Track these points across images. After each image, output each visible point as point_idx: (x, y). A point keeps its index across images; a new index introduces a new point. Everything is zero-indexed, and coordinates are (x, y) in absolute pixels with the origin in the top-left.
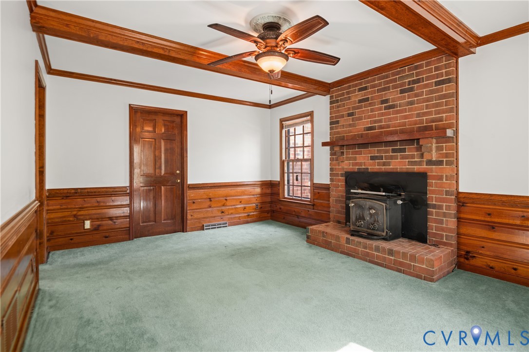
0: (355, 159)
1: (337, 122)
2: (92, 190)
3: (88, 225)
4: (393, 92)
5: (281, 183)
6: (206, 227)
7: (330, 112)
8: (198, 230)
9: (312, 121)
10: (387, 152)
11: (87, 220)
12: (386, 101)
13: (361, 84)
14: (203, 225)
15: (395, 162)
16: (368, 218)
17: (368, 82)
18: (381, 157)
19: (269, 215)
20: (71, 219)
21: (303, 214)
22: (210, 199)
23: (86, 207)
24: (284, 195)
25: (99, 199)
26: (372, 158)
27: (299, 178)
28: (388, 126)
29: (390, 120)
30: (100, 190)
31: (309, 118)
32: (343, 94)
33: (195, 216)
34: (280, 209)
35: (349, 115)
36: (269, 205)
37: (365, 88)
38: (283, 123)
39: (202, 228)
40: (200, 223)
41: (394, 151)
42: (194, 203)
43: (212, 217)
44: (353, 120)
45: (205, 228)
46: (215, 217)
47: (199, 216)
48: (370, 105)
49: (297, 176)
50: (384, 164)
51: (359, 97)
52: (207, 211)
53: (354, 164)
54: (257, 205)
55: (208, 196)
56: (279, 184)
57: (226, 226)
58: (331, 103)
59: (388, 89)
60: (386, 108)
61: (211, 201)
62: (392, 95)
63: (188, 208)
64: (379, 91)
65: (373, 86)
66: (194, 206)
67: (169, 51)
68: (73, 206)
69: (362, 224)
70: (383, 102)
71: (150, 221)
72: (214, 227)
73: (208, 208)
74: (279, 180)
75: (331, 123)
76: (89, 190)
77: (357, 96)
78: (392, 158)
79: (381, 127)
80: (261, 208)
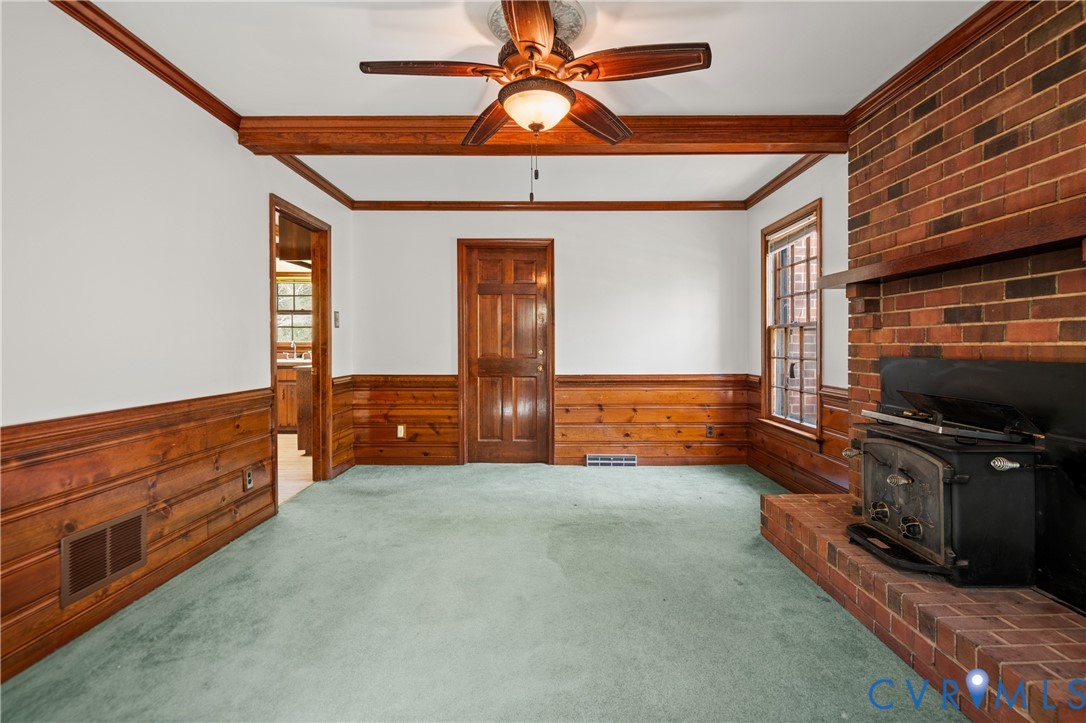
0: (907, 319)
1: (865, 219)
2: (406, 379)
3: (401, 431)
4: (1012, 90)
5: (763, 380)
6: (590, 459)
7: (849, 193)
8: (575, 464)
9: (819, 226)
10: (992, 293)
11: (400, 424)
12: (991, 128)
13: (920, 94)
14: (585, 457)
15: (1018, 325)
16: (901, 501)
17: (938, 83)
18: (976, 314)
19: (743, 454)
20: (381, 420)
21: (801, 463)
22: (600, 405)
23: (399, 405)
24: (770, 410)
25: (416, 394)
26: (951, 316)
27: (797, 370)
28: (998, 210)
29: (1002, 187)
30: (416, 379)
31: (813, 218)
32: (877, 138)
33: (572, 436)
34: (763, 442)
35: (893, 193)
36: (745, 430)
37: (932, 104)
38: (768, 238)
39: (583, 462)
40: (579, 451)
41: (1015, 290)
42: (567, 411)
43: (604, 442)
44: (900, 206)
45: (588, 462)
46: (610, 442)
47: (577, 438)
48: (946, 150)
49: (793, 365)
50: (984, 335)
51: (914, 134)
52: (595, 430)
53: (905, 336)
54: (710, 428)
55: (595, 399)
56: (760, 382)
57: (634, 465)
58: (852, 168)
59: (994, 86)
60: (990, 151)
61: (601, 410)
62: (1006, 104)
63: (556, 421)
64: (967, 102)
65: (952, 92)
66: (568, 418)
67: (425, 135)
68: (383, 402)
69: (885, 514)
70: (979, 135)
71: (493, 437)
72: (606, 463)
73: (595, 423)
74: (760, 374)
75: (852, 225)
76: (402, 379)
77: (912, 132)
78: (1007, 312)
79: (975, 216)
80: (722, 435)
